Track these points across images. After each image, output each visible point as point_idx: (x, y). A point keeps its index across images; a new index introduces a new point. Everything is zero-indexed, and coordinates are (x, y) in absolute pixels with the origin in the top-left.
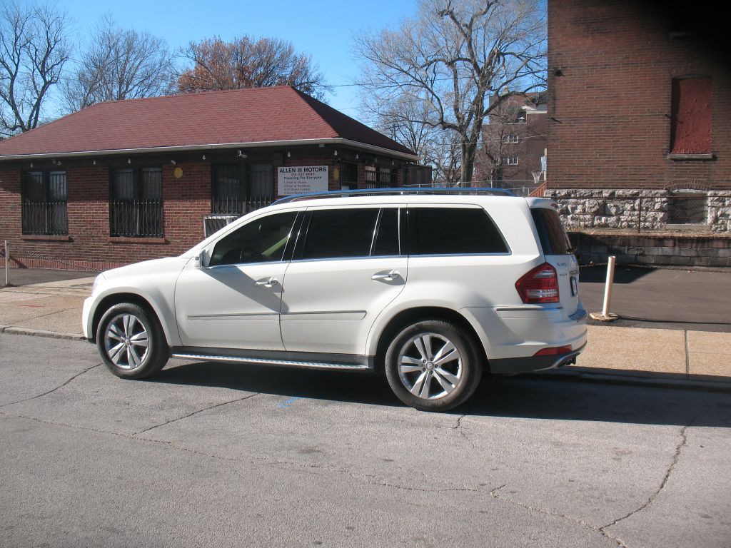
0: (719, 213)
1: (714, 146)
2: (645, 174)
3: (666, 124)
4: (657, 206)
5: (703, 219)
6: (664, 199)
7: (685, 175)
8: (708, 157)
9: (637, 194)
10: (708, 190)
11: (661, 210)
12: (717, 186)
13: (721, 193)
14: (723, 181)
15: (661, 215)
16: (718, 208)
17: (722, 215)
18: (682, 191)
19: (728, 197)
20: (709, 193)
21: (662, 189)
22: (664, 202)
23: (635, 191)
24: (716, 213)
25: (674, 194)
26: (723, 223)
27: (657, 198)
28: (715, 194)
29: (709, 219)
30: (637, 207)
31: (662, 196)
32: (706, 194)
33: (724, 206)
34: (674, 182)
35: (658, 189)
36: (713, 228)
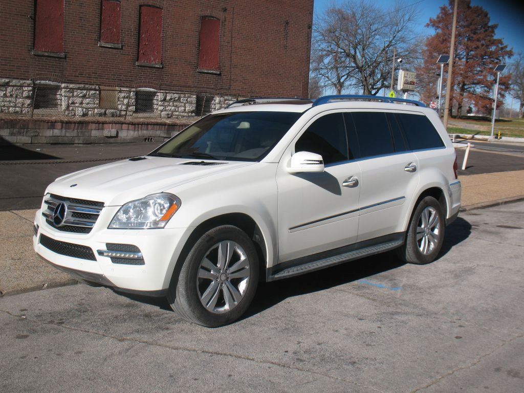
0: (70, 102)
1: (66, 48)
2: (14, 66)
3: (30, 25)
4: (25, 94)
5: (56, 105)
6: (31, 88)
7: (46, 69)
8: (62, 56)
9: (8, 83)
10: (62, 83)
11: (28, 97)
12: (68, 80)
13: (71, 86)
14: (72, 76)
15: (28, 102)
16: (69, 98)
17: (72, 104)
18: (43, 82)
19: (76, 89)
20: (63, 85)
21: (28, 79)
22: (30, 91)
23: (7, 80)
24: (68, 101)
25: (37, 84)
26: (73, 110)
27: (25, 86)
28: (67, 86)
29: (64, 107)
30: (8, 94)
31: (29, 86)
32: (60, 86)
33: (73, 96)
34: (38, 74)
35: (25, 79)
36: (66, 113)
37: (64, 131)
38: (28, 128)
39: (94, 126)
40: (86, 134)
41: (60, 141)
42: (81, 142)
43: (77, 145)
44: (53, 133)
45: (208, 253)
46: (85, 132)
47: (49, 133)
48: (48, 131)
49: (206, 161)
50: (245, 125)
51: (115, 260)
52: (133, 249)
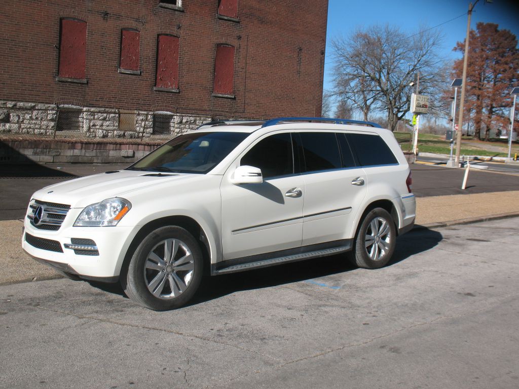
0: (91, 124)
1: (88, 74)
2: (40, 91)
3: (55, 53)
4: (50, 117)
5: (78, 127)
6: (54, 112)
7: (69, 94)
8: (84, 82)
9: (34, 106)
10: (84, 107)
11: (52, 120)
12: (89, 104)
13: (92, 109)
14: (93, 100)
15: (52, 124)
16: (90, 120)
17: (93, 126)
18: (66, 106)
19: (97, 112)
20: (85, 109)
21: (53, 103)
22: (54, 114)
23: (33, 104)
24: (89, 124)
25: (60, 108)
26: (93, 132)
27: (50, 110)
28: (89, 110)
29: (85, 129)
30: (34, 118)
31: (53, 109)
32: (82, 109)
33: (94, 119)
34: (62, 99)
35: (50, 103)
36: (88, 135)
37: (83, 151)
38: (50, 148)
39: (112, 146)
40: (104, 154)
41: (80, 160)
42: (99, 161)
43: (96, 164)
44: (73, 153)
45: (155, 248)
46: (104, 152)
47: (70, 153)
48: (69, 151)
49: (162, 173)
50: (205, 144)
51: (78, 252)
52: (90, 242)
